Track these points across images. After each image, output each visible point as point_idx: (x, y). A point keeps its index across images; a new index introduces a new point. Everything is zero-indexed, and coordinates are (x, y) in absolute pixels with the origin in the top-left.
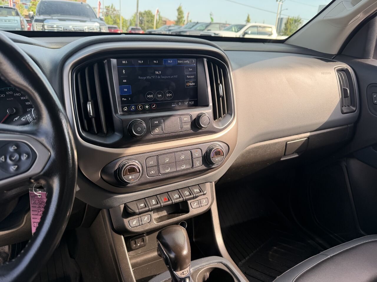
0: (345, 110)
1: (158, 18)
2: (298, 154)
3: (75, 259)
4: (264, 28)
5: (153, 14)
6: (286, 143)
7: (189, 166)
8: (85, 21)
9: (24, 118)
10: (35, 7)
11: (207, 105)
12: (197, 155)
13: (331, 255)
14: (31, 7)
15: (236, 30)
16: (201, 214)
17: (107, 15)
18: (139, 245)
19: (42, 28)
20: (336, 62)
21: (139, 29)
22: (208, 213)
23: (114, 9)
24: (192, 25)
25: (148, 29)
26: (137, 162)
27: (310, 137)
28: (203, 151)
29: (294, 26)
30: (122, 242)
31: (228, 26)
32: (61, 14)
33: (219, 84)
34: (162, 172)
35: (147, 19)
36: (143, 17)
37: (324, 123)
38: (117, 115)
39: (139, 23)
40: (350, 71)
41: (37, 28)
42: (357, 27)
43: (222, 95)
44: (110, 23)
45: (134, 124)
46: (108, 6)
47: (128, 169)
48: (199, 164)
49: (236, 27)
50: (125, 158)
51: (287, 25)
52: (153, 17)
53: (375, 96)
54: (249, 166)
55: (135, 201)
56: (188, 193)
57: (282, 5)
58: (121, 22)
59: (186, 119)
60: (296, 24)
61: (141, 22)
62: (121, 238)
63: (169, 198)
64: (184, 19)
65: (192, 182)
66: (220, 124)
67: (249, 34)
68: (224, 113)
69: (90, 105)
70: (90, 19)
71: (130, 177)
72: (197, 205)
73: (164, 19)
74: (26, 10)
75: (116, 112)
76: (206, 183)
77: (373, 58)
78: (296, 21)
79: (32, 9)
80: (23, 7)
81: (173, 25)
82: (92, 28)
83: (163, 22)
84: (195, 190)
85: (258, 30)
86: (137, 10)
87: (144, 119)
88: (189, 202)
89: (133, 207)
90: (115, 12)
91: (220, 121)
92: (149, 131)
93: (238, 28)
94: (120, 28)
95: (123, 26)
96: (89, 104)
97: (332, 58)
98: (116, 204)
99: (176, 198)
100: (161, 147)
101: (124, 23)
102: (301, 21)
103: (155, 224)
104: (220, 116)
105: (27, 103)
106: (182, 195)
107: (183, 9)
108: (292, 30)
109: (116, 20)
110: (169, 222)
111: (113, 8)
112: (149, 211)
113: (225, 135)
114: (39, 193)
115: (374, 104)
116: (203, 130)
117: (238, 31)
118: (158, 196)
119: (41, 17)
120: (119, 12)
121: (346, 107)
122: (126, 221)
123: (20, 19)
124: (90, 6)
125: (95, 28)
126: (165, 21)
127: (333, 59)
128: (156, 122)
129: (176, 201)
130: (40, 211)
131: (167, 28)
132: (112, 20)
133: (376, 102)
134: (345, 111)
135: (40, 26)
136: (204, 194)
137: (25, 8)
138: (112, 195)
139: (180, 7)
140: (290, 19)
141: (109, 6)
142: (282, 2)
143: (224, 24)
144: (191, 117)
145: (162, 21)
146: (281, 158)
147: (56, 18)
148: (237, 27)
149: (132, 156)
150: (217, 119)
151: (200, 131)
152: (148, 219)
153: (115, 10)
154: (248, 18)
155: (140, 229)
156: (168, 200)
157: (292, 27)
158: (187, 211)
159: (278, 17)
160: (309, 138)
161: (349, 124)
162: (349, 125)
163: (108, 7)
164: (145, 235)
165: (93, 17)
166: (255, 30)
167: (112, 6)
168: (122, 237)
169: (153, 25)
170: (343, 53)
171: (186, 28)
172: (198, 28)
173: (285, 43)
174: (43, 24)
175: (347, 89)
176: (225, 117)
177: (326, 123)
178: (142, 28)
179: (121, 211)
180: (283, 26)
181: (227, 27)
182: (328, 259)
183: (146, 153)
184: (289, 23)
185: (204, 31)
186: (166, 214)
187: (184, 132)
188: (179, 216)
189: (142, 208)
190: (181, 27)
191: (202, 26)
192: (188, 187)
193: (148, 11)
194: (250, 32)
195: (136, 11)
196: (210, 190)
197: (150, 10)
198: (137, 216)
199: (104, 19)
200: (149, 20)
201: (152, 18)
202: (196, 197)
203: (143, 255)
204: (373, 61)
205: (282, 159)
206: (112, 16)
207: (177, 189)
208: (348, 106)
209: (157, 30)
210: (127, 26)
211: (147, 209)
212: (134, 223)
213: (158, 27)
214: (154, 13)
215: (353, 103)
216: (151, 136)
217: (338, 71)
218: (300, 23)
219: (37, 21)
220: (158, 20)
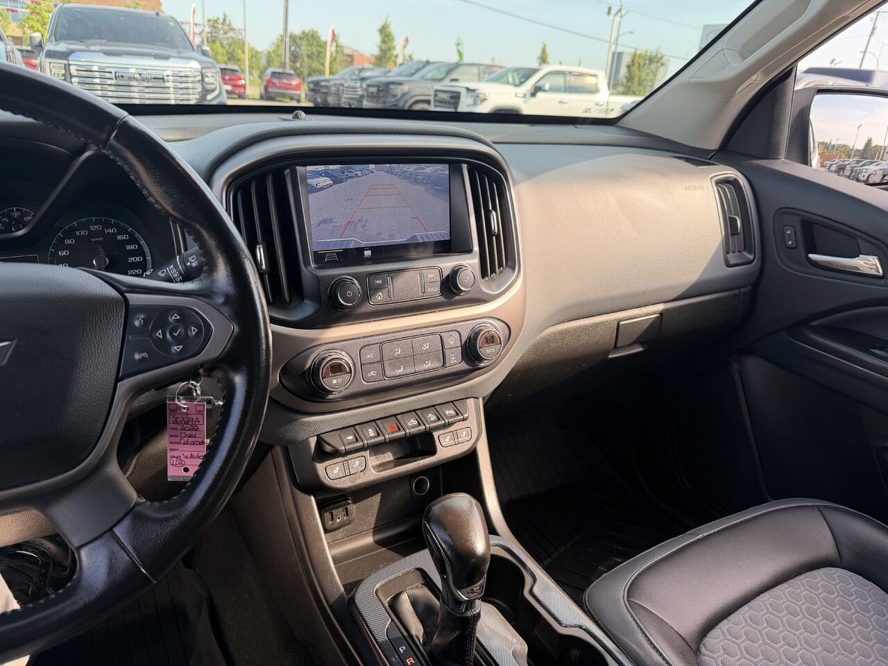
0: (733, 259)
1: (333, 49)
2: (643, 347)
3: (194, 569)
4: (581, 77)
5: (323, 39)
6: (618, 324)
7: (437, 364)
8: (166, 58)
9: (163, 273)
10: (38, 17)
11: (470, 251)
12: (452, 342)
13: (705, 534)
14: (29, 19)
15: (517, 82)
16: (459, 457)
17: (212, 40)
18: (338, 520)
19: (63, 72)
20: (715, 165)
21: (291, 75)
22: (472, 456)
23: (230, 25)
24: (415, 67)
25: (310, 75)
26: (343, 353)
27: (664, 312)
28: (462, 335)
29: (648, 71)
30: (312, 508)
31: (499, 71)
32: (109, 40)
33: (491, 212)
34: (389, 373)
35: (309, 51)
36: (299, 47)
37: (689, 286)
38: (309, 268)
39: (290, 61)
40: (742, 184)
41: (53, 73)
42: (752, 98)
43: (496, 231)
44: (220, 58)
45: (340, 283)
46: (215, 19)
47: (331, 367)
48: (455, 362)
49: (515, 74)
50: (322, 348)
51: (632, 68)
52: (322, 45)
53: (789, 232)
54: (547, 367)
55: (336, 430)
56: (433, 418)
57: (620, 22)
58: (247, 57)
59: (432, 276)
60: (653, 66)
61: (295, 57)
62: (310, 501)
63: (400, 426)
64: (395, 53)
65: (441, 395)
66: (493, 285)
67: (545, 91)
68: (500, 265)
69: (262, 250)
70: (179, 53)
71: (335, 382)
72: (450, 440)
73: (347, 51)
74: (14, 25)
75: (307, 264)
76: (467, 398)
77: (787, 158)
78: (654, 60)
79: (31, 23)
80: (6, 18)
81: (371, 66)
82: (182, 74)
83: (345, 58)
84: (447, 412)
85: (565, 81)
86: (286, 30)
87: (357, 276)
88: (436, 434)
89: (334, 441)
90: (231, 34)
91: (493, 280)
92: (366, 297)
93: (520, 76)
94: (243, 71)
95: (251, 67)
96: (259, 248)
97: (709, 157)
98: (302, 436)
99: (412, 426)
100: (389, 327)
101: (254, 59)
102: (663, 60)
103: (373, 475)
104: (493, 271)
105: (128, 247)
106: (424, 420)
107: (393, 29)
108: (644, 80)
109: (234, 50)
110: (400, 471)
111: (228, 23)
112: (363, 449)
113: (503, 305)
114: (185, 404)
115: (788, 248)
116: (463, 296)
117: (521, 83)
118: (378, 422)
119: (62, 47)
120: (243, 32)
121: (736, 254)
122: (320, 467)
123: (6, 48)
124: (176, 22)
125: (189, 74)
126: (351, 56)
127: (710, 159)
128: (378, 282)
129: (412, 431)
130: (183, 435)
131: (357, 72)
132: (225, 52)
133: (790, 243)
134: (732, 262)
135: (60, 68)
136: (464, 420)
137: (11, 21)
138: (297, 416)
139: (386, 24)
140: (640, 55)
141: (218, 19)
142: (621, 17)
143: (488, 66)
144: (441, 272)
145: (344, 55)
146: (608, 353)
147: (98, 48)
148: (518, 74)
149: (337, 344)
150: (488, 276)
151: (457, 297)
152: (360, 465)
153: (232, 29)
154: (544, 51)
155: (345, 484)
156: (397, 429)
157: (644, 75)
158: (433, 452)
159: (613, 49)
160: (661, 313)
161: (743, 287)
162: (742, 290)
163: (216, 21)
164: (350, 501)
165: (185, 47)
166: (560, 81)
167: (224, 20)
168: (313, 498)
169: (323, 64)
170: (729, 147)
171: (400, 75)
172: (429, 75)
173: (617, 125)
174: (66, 62)
175: (736, 217)
176: (501, 272)
177: (696, 285)
178: (295, 71)
179: (310, 449)
180: (623, 71)
181: (497, 73)
182: (699, 540)
183: (360, 338)
184: (637, 66)
185: (443, 83)
186: (392, 458)
187: (428, 301)
188: (418, 460)
189: (349, 444)
190: (389, 71)
191: (438, 69)
192: (433, 406)
193: (309, 32)
194: (547, 87)
195: (281, 32)
196: (474, 412)
197: (315, 30)
198: (340, 459)
199: (210, 53)
200: (313, 54)
201: (320, 49)
202: (450, 424)
203: (345, 543)
204: (785, 163)
205: (610, 356)
206: (225, 42)
207: (413, 409)
208: (739, 251)
209: (332, 77)
210: (261, 67)
211: (360, 444)
212: (335, 472)
213: (334, 70)
214: (326, 37)
215: (748, 246)
216: (368, 308)
217: (719, 183)
218: (662, 64)
219: (51, 54)
220: (334, 54)
